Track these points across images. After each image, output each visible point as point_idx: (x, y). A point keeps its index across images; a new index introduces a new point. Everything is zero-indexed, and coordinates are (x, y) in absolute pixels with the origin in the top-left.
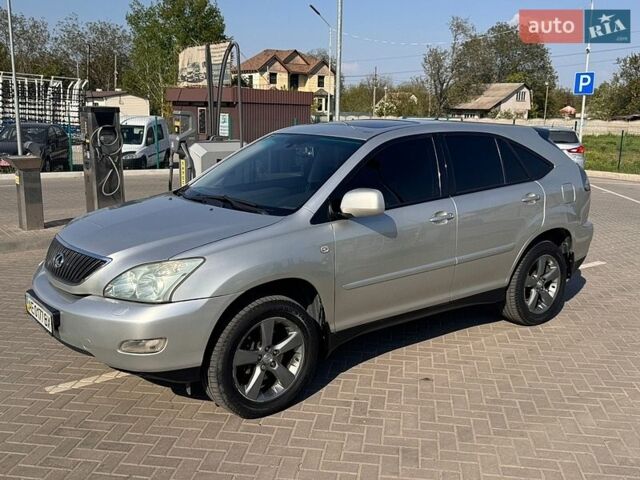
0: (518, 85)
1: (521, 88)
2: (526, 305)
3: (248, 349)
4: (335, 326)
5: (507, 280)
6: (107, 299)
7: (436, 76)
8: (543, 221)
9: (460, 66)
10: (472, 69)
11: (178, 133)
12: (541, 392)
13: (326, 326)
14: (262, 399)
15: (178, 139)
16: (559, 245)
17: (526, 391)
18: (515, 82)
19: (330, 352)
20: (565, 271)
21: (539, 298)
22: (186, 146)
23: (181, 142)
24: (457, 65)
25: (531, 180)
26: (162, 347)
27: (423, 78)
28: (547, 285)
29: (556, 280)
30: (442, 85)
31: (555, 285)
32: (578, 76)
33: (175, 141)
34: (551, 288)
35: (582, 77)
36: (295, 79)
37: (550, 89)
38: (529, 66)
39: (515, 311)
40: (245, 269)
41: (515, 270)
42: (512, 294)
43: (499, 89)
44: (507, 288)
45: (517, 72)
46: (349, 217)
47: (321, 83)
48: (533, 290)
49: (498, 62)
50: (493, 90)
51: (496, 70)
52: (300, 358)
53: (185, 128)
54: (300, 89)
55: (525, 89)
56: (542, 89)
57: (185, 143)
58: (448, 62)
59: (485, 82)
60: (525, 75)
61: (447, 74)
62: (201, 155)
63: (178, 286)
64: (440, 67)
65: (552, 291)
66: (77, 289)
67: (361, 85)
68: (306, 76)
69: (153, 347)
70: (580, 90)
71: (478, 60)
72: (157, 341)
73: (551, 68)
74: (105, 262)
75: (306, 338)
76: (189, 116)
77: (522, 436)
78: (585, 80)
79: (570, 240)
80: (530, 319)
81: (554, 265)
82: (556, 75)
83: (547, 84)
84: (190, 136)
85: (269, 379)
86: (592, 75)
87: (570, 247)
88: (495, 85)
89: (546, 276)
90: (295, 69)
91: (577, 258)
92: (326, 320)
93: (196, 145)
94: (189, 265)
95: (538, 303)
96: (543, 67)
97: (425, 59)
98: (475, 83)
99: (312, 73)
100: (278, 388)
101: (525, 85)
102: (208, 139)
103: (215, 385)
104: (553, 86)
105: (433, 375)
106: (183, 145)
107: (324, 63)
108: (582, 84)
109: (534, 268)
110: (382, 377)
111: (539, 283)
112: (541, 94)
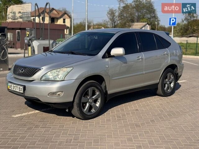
0: (144, 23)
1: (146, 25)
2: (164, 89)
3: (85, 97)
4: (110, 92)
5: (158, 81)
6: (42, 81)
7: (113, 20)
8: (169, 61)
9: (122, 16)
10: (127, 17)
11: (28, 36)
12: (173, 112)
13: (106, 92)
14: (89, 114)
15: (28, 39)
16: (174, 70)
17: (168, 111)
18: (143, 22)
19: (108, 100)
20: (176, 79)
21: (168, 88)
22: (31, 41)
23: (30, 40)
24: (121, 15)
25: (165, 48)
26: (62, 94)
27: (107, 20)
28: (170, 83)
29: (173, 82)
30: (115, 23)
31: (173, 83)
32: (170, 19)
33: (27, 40)
34: (171, 85)
35: (172, 19)
36: (53, 20)
37: (157, 25)
38: (149, 16)
39: (161, 91)
40: (84, 72)
41: (161, 78)
42: (160, 86)
43: (137, 25)
44: (158, 83)
45: (144, 18)
46: (113, 56)
47: (64, 22)
48: (166, 85)
49: (137, 14)
50: (135, 25)
51: (136, 18)
52: (99, 102)
53: (31, 35)
54: (56, 23)
55: (148, 25)
56: (154, 25)
57: (31, 40)
58: (117, 14)
59: (132, 22)
60: (147, 20)
61: (116, 19)
62: (37, 45)
63: (66, 75)
64: (114, 16)
65: (172, 85)
66: (30, 79)
67: (80, 23)
68: (58, 19)
69: (59, 95)
70: (171, 24)
71: (129, 13)
72: (60, 92)
73: (157, 17)
74: (40, 69)
75: (101, 95)
76: (32, 30)
77: (170, 121)
78: (173, 20)
79: (177, 68)
80: (166, 94)
81: (172, 77)
82: (159, 19)
83: (156, 23)
84: (33, 38)
85: (91, 108)
86: (175, 18)
87: (177, 71)
88: (136, 24)
89: (170, 80)
90: (53, 16)
91: (179, 75)
92: (107, 90)
93: (35, 41)
94: (69, 69)
95: (168, 90)
96: (154, 17)
97: (108, 13)
98: (128, 22)
99: (60, 17)
100: (93, 111)
101: (148, 24)
102: (39, 39)
103: (76, 108)
104: (158, 24)
105: (139, 109)
106: (30, 41)
107: (65, 13)
108: (172, 22)
109: (166, 78)
110: (122, 110)
111: (168, 83)
112: (154, 27)
